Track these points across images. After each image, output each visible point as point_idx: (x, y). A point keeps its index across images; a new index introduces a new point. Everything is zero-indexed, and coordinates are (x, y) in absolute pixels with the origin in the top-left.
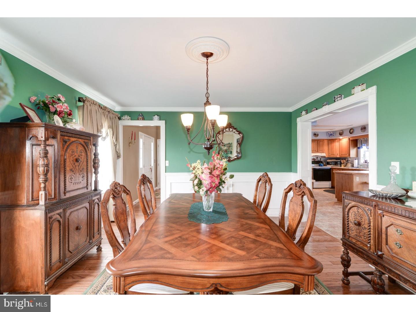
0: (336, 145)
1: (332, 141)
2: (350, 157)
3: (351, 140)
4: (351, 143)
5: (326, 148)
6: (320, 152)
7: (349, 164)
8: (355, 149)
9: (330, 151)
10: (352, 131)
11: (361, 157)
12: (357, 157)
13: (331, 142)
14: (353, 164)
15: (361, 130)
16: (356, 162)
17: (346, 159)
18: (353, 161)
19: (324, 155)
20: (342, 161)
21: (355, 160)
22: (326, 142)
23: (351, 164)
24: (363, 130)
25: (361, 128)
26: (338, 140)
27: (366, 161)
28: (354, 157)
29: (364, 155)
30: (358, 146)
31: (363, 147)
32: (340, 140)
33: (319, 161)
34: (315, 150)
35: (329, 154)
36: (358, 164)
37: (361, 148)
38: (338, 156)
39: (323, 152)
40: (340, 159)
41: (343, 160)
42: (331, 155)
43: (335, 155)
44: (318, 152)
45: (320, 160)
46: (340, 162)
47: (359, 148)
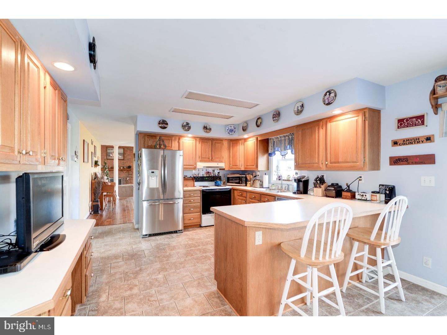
0: (240, 149)
1: (234, 142)
2: (258, 170)
3: (260, 140)
4: (259, 146)
5: (225, 154)
6: (216, 162)
7: (256, 182)
8: (266, 156)
9: (231, 159)
10: (259, 121)
11: (273, 170)
12: (268, 170)
13: (232, 143)
14: (262, 182)
15: (273, 118)
16: (266, 178)
17: (254, 174)
18: (262, 177)
19: (222, 165)
20: (248, 177)
21: (264, 176)
22: (225, 144)
23: (259, 181)
24: (277, 118)
25: (274, 115)
26: (243, 141)
27: (279, 177)
28: (263, 169)
29: (277, 166)
30: (270, 152)
31: (276, 152)
32: (245, 140)
33: (215, 176)
34: (207, 157)
35: (230, 164)
36: (269, 182)
37: (273, 155)
38: (243, 169)
39: (221, 162)
40: (246, 174)
41: (249, 175)
42: (233, 165)
43: (238, 167)
44: (212, 160)
45: (218, 174)
46: (246, 178)
47: (270, 155)
